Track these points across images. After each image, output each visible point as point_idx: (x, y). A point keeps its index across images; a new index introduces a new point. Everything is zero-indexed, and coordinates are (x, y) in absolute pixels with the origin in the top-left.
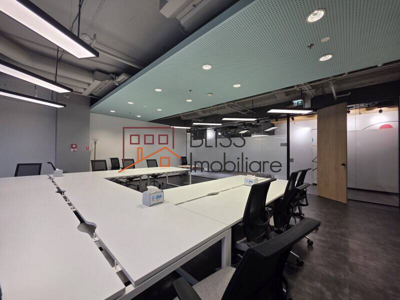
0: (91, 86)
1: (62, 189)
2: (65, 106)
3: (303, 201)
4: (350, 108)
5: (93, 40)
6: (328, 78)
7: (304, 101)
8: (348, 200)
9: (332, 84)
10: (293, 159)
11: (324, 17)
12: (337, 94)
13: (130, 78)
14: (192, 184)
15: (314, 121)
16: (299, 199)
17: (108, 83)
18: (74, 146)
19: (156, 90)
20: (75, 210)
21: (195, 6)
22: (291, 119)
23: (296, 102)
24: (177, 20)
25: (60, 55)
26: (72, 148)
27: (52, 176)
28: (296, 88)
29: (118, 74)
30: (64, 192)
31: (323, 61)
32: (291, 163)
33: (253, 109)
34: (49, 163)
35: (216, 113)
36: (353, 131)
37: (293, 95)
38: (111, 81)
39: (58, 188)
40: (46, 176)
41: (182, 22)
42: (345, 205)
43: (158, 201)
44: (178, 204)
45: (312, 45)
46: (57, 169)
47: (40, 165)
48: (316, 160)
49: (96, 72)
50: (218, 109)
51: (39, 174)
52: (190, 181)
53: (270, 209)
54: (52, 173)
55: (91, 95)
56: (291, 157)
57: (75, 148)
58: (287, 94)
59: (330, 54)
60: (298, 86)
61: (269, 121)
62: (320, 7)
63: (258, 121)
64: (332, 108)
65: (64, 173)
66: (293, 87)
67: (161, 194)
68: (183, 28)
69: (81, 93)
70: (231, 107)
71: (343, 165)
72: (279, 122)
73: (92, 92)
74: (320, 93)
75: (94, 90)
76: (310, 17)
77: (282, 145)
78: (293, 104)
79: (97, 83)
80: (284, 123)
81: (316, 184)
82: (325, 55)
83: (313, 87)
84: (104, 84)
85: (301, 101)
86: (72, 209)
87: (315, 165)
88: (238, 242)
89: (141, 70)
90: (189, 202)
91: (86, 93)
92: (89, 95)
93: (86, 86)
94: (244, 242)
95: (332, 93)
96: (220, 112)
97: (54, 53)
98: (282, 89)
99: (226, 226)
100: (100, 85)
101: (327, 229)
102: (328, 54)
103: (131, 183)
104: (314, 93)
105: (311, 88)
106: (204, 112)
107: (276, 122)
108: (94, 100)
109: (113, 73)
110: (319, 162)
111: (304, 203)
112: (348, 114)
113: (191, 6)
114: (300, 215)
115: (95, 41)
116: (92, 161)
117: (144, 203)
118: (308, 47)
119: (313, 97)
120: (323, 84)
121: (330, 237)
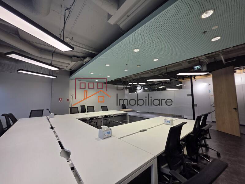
0: (70, 65)
1: (53, 126)
2: (56, 77)
3: (207, 136)
4: (236, 69)
5: (71, 40)
6: (218, 51)
7: (202, 67)
8: (241, 134)
9: (221, 55)
10: (196, 104)
11: (213, 14)
12: (225, 60)
13: (92, 59)
14: (129, 123)
15: (210, 79)
16: (204, 134)
17: (80, 63)
18: (61, 99)
19: (106, 65)
20: (59, 140)
21: (128, 16)
22: (193, 78)
23: (196, 67)
24: (118, 25)
25: (54, 50)
26: (60, 100)
27: (48, 117)
28: (195, 59)
29: (85, 58)
30: (54, 128)
31: (214, 41)
32: (195, 107)
33: (167, 73)
34: (47, 109)
35: (143, 76)
36: (240, 85)
37: (193, 63)
38: (81, 62)
39: (51, 125)
40: (45, 117)
41: (121, 26)
42: (239, 138)
43: (108, 135)
44: (121, 138)
45: (205, 32)
46: (51, 113)
47: (43, 110)
48: (213, 105)
49: (73, 57)
50: (144, 74)
51: (42, 116)
52: (128, 120)
53: (183, 143)
54: (49, 115)
55: (70, 70)
56: (195, 103)
57: (62, 100)
58: (189, 62)
59: (219, 36)
60: (197, 57)
61: (178, 80)
62: (210, 8)
63: (170, 80)
64: (222, 70)
65: (55, 115)
66: (193, 58)
67: (110, 131)
68: (121, 29)
69: (65, 69)
70: (153, 73)
71: (235, 109)
72: (185, 80)
73: (71, 68)
74: (212, 60)
75: (72, 67)
76: (203, 15)
77: (188, 95)
78: (194, 68)
79: (73, 63)
80: (189, 81)
81: (215, 122)
82: (215, 37)
83: (208, 57)
84: (77, 63)
85: (200, 67)
86: (57, 139)
87: (213, 109)
88: (162, 167)
89: (97, 54)
90: (128, 137)
91: (67, 69)
92: (69, 70)
93: (67, 65)
94: (166, 167)
95: (222, 60)
96: (146, 76)
97: (51, 49)
98: (186, 60)
99: (153, 156)
100: (75, 64)
101: (227, 157)
102: (217, 36)
103: (92, 121)
104: (209, 61)
105: (206, 58)
106: (135, 76)
107: (183, 80)
108: (72, 72)
109: (82, 57)
110: (216, 106)
111: (208, 137)
112: (235, 74)
113: (126, 17)
114: (206, 146)
115: (72, 41)
116: (70, 108)
117: (100, 137)
118: (203, 33)
119: (208, 63)
120: (214, 55)
121: (230, 164)
